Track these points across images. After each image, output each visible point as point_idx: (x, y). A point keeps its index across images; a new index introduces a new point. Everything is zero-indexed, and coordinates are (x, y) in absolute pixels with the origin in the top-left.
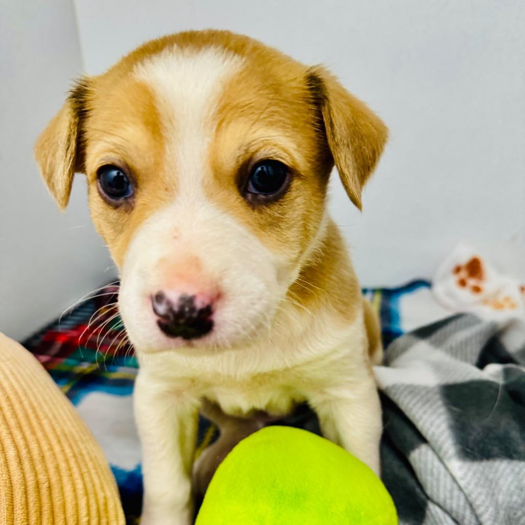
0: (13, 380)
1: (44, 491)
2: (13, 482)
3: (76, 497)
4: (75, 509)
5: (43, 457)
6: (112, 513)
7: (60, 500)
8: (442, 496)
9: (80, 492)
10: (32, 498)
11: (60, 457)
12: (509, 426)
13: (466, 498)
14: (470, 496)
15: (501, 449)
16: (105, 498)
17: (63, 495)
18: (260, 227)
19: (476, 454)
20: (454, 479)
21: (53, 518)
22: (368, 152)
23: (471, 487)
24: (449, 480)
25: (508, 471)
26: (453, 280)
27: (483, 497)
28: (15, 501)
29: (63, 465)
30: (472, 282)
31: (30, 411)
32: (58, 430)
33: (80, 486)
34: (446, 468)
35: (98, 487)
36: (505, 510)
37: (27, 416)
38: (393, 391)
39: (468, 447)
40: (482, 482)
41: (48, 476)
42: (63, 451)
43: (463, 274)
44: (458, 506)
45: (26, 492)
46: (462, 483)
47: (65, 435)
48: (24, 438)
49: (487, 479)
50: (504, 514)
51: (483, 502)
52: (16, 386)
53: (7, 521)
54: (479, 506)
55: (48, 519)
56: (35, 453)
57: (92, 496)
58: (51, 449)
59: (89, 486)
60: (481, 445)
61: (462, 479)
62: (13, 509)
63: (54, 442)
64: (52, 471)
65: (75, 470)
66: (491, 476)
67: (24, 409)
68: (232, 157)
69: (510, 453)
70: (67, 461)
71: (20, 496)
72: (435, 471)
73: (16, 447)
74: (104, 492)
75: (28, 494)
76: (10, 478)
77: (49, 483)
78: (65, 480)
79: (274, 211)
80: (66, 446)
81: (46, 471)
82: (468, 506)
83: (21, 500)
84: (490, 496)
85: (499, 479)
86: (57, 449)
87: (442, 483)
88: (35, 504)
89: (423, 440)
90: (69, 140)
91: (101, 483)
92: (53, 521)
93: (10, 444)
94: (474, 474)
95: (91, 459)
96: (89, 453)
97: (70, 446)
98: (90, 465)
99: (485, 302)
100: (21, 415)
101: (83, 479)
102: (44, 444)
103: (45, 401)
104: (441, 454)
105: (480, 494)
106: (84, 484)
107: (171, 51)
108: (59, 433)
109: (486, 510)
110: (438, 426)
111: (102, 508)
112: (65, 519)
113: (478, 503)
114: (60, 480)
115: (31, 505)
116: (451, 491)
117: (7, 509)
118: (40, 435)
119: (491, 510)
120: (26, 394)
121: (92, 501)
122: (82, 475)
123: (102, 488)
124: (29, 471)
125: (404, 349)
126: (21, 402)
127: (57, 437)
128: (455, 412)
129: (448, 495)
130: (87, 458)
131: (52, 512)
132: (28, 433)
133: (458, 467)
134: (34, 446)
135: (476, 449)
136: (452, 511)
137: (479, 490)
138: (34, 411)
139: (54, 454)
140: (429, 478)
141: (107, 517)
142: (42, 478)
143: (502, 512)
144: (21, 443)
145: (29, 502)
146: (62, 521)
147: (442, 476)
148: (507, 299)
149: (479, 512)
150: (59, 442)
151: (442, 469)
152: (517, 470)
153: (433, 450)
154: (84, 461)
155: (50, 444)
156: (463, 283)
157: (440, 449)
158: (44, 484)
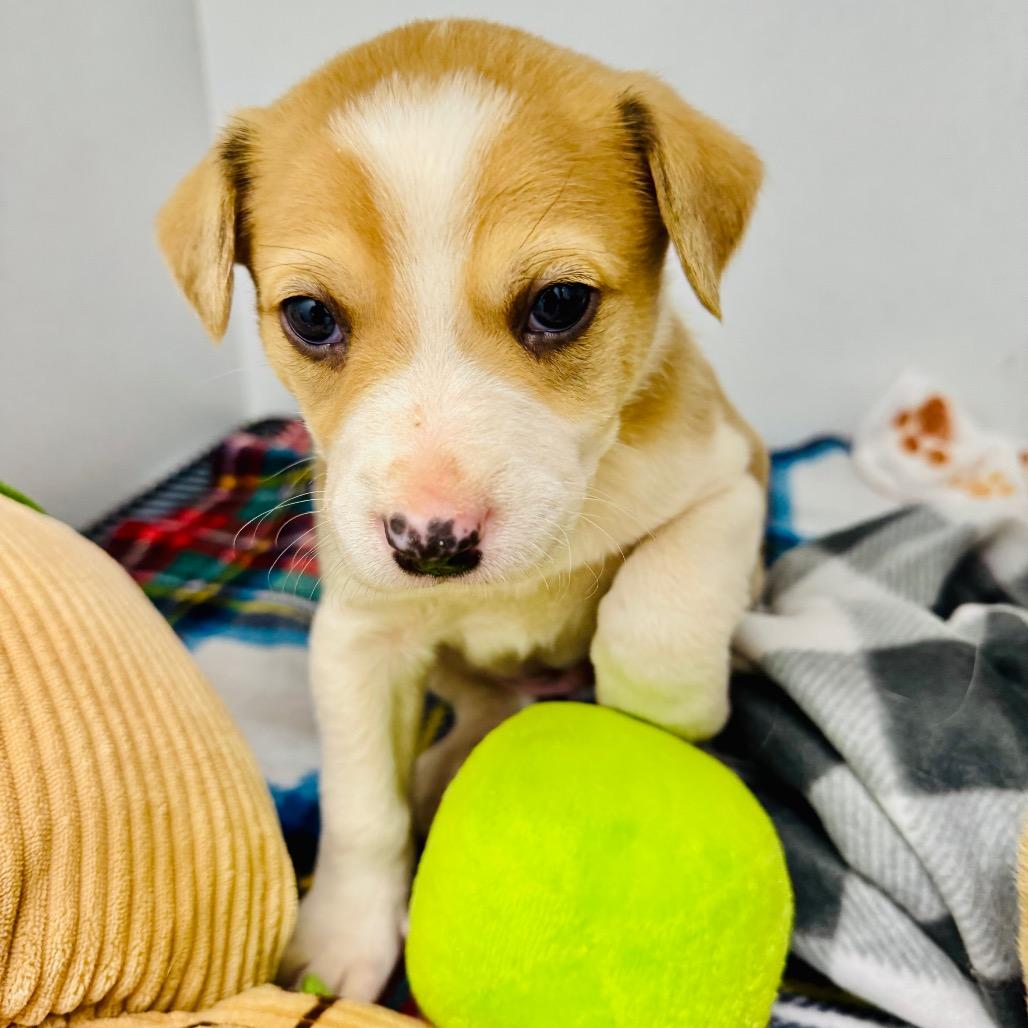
0: (101, 616)
1: (159, 820)
2: (107, 802)
3: (212, 833)
4: (210, 855)
5: (157, 758)
6: (272, 866)
7: (185, 838)
8: (876, 864)
9: (220, 824)
10: (139, 832)
11: (185, 758)
12: (996, 727)
13: (921, 864)
14: (927, 859)
15: (981, 770)
16: (262, 837)
17: (190, 828)
18: (548, 386)
19: (936, 781)
20: (897, 831)
21: (174, 870)
22: (730, 215)
23: (930, 843)
24: (887, 832)
25: (996, 809)
26: (893, 439)
27: (951, 862)
28: (110, 837)
29: (190, 774)
30: (929, 443)
31: (133, 674)
32: (181, 709)
33: (219, 812)
34: (882, 810)
35: (249, 816)
36: (993, 882)
37: (128, 683)
38: (777, 664)
39: (920, 768)
40: (948, 833)
41: (166, 792)
42: (190, 747)
43: (913, 428)
44: (907, 880)
45: (128, 821)
46: (912, 837)
47: (193, 719)
48: (125, 722)
49: (957, 826)
50: (992, 892)
51: (953, 870)
52: (108, 627)
53: (98, 872)
54: (945, 879)
55: (165, 871)
56: (144, 750)
57: (239, 833)
58: (170, 743)
59: (235, 815)
60: (945, 765)
61: (913, 828)
62: (106, 852)
63: (175, 731)
64: (172, 782)
65: (211, 784)
66: (965, 821)
67: (121, 668)
68: (502, 285)
69: (999, 777)
70: (197, 765)
71: (119, 827)
72: (861, 817)
73: (112, 738)
74: (259, 825)
75: (132, 824)
76: (102, 795)
77: (168, 806)
78: (195, 800)
79: (571, 356)
80: (195, 739)
81: (163, 782)
82: (925, 880)
83: (120, 835)
84: (964, 859)
85: (979, 825)
86: (180, 744)
87: (874, 839)
88: (144, 843)
89: (835, 756)
90: (222, 229)
91: (255, 809)
92: (174, 875)
93: (102, 733)
94: (934, 818)
95: (238, 765)
96: (232, 753)
97: (202, 739)
98: (236, 774)
99: (955, 482)
100: (117, 680)
101: (224, 801)
102: (157, 732)
103: (157, 656)
104: (872, 782)
105: (946, 856)
106: (227, 809)
107: (389, 87)
108: (183, 715)
109: (959, 886)
110: (864, 732)
111: (256, 854)
112: (194, 872)
113: (942, 872)
114: (186, 801)
115: (138, 844)
116: (893, 852)
117: (97, 850)
118: (151, 716)
119: (968, 884)
120: (124, 642)
121: (240, 842)
122: (222, 792)
123: (256, 817)
124: (135, 782)
125: (800, 574)
126: (117, 657)
127: (180, 720)
128: (894, 702)
129: (887, 861)
130: (230, 762)
131: (172, 861)
132: (131, 713)
133: (903, 806)
134: (140, 736)
135: (935, 771)
136: (895, 889)
137: (945, 848)
138: (140, 675)
139: (175, 754)
140: (850, 830)
141: (264, 872)
142: (156, 796)
143: (988, 888)
144: (120, 731)
145: (134, 838)
146: (189, 875)
147: (874, 826)
148: (996, 477)
149: (944, 889)
150: (183, 730)
151: (875, 814)
152: (1013, 808)
153: (855, 773)
154: (225, 767)
155: (168, 735)
156: (911, 445)
157: (869, 773)
158: (159, 807)
